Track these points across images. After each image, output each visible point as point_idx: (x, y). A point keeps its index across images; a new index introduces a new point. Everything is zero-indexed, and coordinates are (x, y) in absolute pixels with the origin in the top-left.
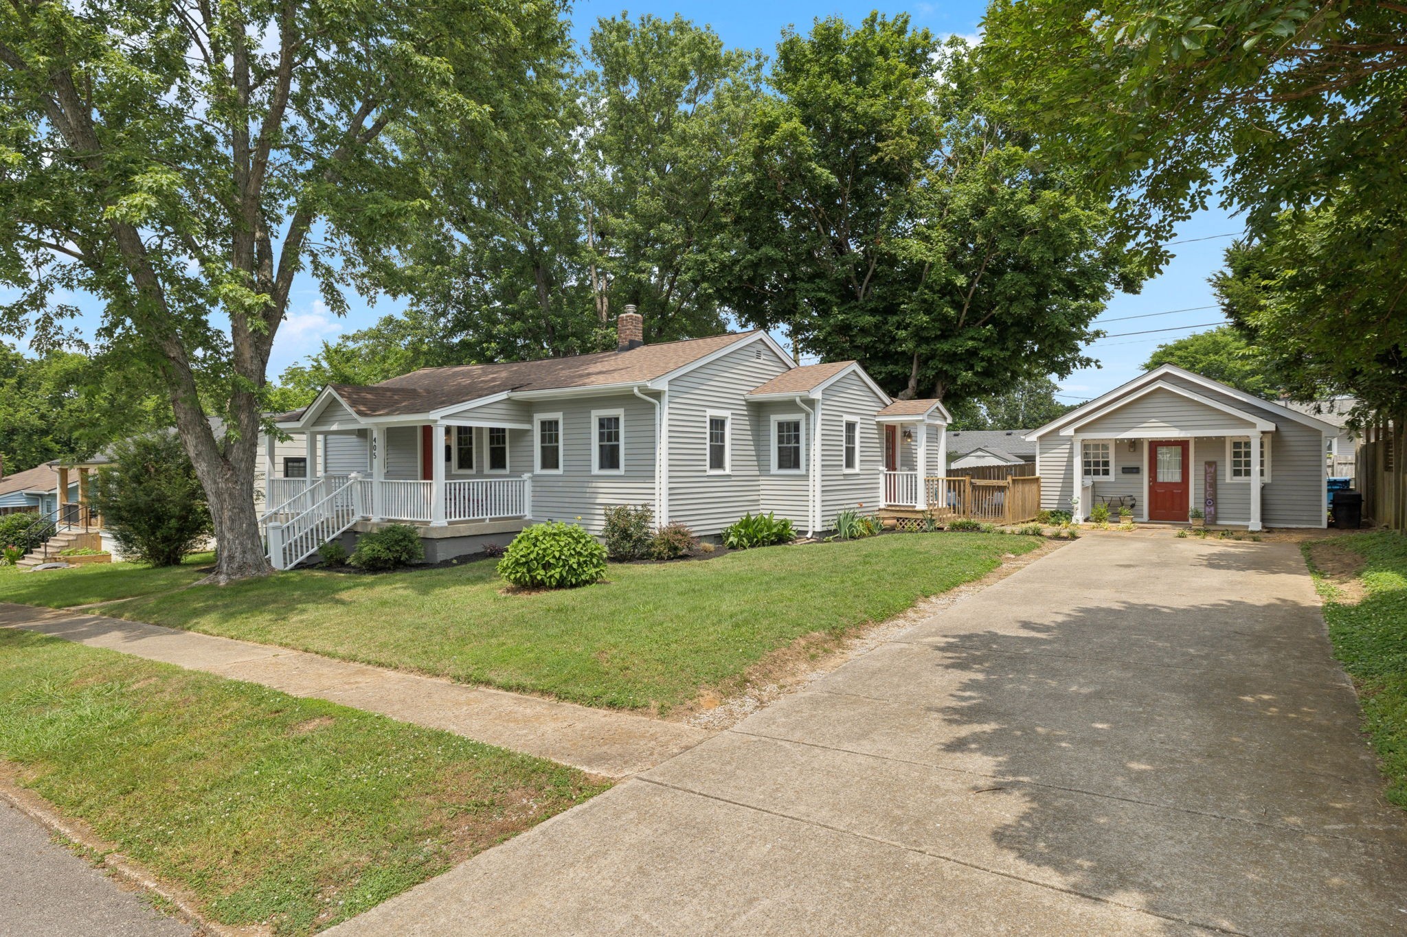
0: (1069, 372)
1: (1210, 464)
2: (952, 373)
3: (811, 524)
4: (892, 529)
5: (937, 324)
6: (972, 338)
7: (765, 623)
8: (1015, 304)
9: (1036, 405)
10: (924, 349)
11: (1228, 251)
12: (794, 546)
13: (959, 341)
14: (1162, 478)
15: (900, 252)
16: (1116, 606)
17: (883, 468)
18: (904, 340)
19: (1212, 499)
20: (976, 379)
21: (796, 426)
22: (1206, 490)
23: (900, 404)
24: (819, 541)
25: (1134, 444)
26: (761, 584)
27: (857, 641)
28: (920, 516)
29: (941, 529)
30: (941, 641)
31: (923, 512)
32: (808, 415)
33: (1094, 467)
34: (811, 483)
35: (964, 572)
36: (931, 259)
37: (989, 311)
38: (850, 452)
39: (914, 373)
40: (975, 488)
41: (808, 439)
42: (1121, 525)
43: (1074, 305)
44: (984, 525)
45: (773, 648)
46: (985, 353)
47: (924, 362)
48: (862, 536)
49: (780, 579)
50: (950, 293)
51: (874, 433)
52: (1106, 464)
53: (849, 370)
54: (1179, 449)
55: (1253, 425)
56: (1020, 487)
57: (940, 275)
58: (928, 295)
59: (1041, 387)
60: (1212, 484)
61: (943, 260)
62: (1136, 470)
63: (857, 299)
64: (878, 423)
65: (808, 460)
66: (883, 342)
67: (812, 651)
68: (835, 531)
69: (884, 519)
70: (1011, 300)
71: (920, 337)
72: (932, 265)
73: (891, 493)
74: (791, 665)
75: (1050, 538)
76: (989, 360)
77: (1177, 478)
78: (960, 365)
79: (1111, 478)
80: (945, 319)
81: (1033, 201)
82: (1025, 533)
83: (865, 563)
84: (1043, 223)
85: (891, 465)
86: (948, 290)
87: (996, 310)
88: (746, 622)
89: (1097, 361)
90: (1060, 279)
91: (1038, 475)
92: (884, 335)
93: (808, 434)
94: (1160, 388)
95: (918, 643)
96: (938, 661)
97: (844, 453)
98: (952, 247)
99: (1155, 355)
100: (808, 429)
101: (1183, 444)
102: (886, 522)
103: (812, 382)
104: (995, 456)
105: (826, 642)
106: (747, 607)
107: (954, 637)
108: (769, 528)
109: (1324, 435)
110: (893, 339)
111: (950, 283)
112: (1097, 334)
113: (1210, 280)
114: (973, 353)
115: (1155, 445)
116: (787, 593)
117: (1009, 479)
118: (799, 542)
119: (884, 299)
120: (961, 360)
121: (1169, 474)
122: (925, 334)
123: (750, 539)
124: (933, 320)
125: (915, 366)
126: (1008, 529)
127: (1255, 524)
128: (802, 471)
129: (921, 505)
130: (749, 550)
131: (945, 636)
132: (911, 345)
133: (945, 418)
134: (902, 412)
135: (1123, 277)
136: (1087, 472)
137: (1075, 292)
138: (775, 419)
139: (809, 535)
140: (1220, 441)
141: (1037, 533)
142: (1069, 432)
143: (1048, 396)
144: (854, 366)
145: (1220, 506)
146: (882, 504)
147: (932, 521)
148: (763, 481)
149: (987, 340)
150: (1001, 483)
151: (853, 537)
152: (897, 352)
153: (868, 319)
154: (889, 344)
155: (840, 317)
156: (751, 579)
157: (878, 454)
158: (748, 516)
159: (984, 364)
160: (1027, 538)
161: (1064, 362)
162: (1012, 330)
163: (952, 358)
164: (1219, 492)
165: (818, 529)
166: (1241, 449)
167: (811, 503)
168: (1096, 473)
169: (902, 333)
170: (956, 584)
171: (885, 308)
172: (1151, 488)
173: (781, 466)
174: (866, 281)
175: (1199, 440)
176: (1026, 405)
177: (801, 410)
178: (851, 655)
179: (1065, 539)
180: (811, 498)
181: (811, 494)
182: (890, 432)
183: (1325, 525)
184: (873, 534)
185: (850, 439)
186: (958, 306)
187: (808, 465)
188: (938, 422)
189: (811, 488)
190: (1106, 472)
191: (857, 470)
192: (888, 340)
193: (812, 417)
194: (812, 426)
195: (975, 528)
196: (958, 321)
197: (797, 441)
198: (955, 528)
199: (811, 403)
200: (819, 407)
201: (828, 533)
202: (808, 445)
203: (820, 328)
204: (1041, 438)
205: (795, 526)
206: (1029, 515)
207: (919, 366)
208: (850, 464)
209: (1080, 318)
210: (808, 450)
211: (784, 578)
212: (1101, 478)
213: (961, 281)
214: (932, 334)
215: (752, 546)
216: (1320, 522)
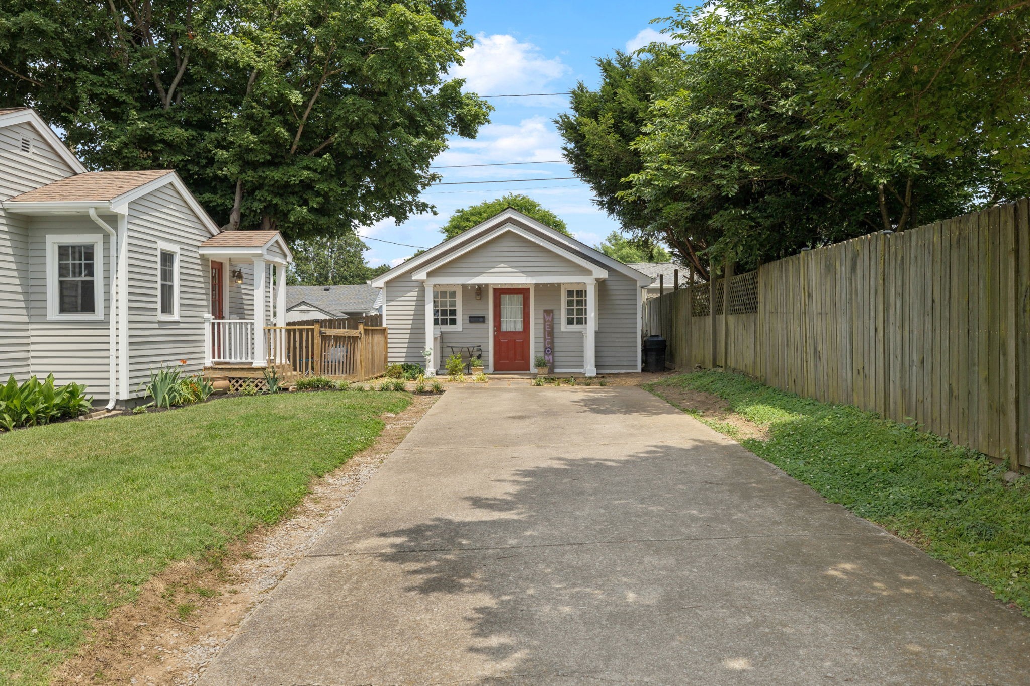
0: (406, 218)
1: (548, 312)
2: (283, 207)
3: (112, 390)
4: (223, 393)
5: (266, 147)
6: (308, 168)
7: (78, 558)
8: (356, 133)
9: (346, 263)
10: (250, 176)
11: (574, 93)
12: (89, 421)
13: (291, 170)
14: (507, 327)
15: (221, 50)
16: (556, 465)
17: (208, 315)
18: (225, 163)
19: (550, 348)
20: (310, 216)
21: (88, 252)
22: (545, 339)
23: (231, 235)
24: (125, 413)
25: (480, 291)
26: (50, 484)
27: (248, 565)
28: (259, 375)
29: (286, 389)
30: (386, 544)
31: (263, 369)
32: (107, 237)
33: (445, 317)
34: (112, 332)
35: (352, 439)
36: (260, 65)
37: (327, 137)
38: (167, 291)
39: (236, 204)
40: (324, 337)
41: (107, 271)
42: (474, 377)
43: (416, 141)
44: (338, 382)
45: (105, 611)
46: (322, 187)
47: (250, 192)
48: (187, 402)
49: (83, 473)
50: (281, 112)
51: (197, 270)
52: (453, 312)
53: (165, 181)
54: (521, 296)
55: (589, 273)
56: (370, 337)
57: (272, 84)
58: (257, 110)
59: (350, 245)
60: (550, 332)
61: (274, 70)
62: (481, 319)
63: (162, 106)
64: (202, 256)
65: (107, 300)
66: (198, 164)
67: (180, 599)
68: (149, 398)
69: (213, 379)
70: (353, 127)
71: (245, 160)
72: (260, 74)
73: (217, 348)
74: (146, 638)
75: (414, 393)
76: (326, 196)
77: (519, 327)
78: (293, 199)
79: (459, 327)
80: (276, 142)
81: (380, 14)
82: (385, 389)
83: (213, 437)
84: (390, 42)
85: (218, 312)
86: (280, 107)
87: (335, 138)
88: (37, 562)
89: (433, 207)
90: (401, 111)
91: (384, 325)
92: (198, 155)
93: (107, 264)
94: (509, 232)
95: (352, 553)
96: (402, 583)
97: (159, 292)
98: (285, 56)
99: (453, 219)
100: (107, 257)
101: (523, 292)
102: (216, 383)
103: (114, 191)
104: (321, 310)
105: (199, 575)
106: (32, 530)
107: (398, 533)
108: (48, 397)
109: (639, 284)
110: (211, 161)
111: (282, 97)
112: (433, 177)
113: (557, 122)
114: (307, 186)
115: (500, 292)
116: (103, 494)
117: (361, 328)
118: (96, 416)
119: (199, 110)
120: (293, 193)
121: (512, 323)
122: (251, 157)
123: (15, 416)
124: (261, 142)
125: (237, 197)
126: (367, 386)
127: (590, 370)
128: (99, 314)
129: (259, 362)
130: (15, 433)
131: (383, 535)
132: (234, 169)
133: (285, 256)
134: (233, 243)
135: (460, 118)
136: (436, 322)
137: (416, 128)
138: (53, 242)
139: (110, 406)
140: (556, 288)
141: (399, 388)
142: (421, 276)
143: (357, 255)
144: (171, 177)
145: (556, 354)
146: (208, 362)
147: (275, 380)
148: (35, 331)
149: (324, 171)
150: (353, 333)
151: (174, 405)
152: (216, 177)
153: (178, 133)
154: (205, 167)
155: (141, 125)
156: (28, 478)
157: (204, 298)
158: (12, 382)
159: (320, 199)
160: (388, 393)
161: (401, 206)
162: (351, 162)
163: (283, 189)
164: (556, 340)
165: (124, 395)
166: (577, 296)
167: (112, 361)
168: (444, 322)
169: (222, 154)
170: (349, 455)
171: (199, 121)
172: (495, 337)
173: (63, 310)
174: (173, 86)
175: (537, 286)
176: (336, 263)
177: (96, 229)
178: (251, 592)
179: (431, 393)
180: (112, 352)
181: (112, 347)
182: (217, 268)
183: (639, 370)
184: (199, 400)
185: (167, 275)
186: (292, 129)
187: (107, 308)
188: (278, 260)
189: (112, 339)
190: (453, 322)
191: (176, 316)
192: (204, 162)
193: (113, 240)
194: (113, 252)
195: (328, 387)
196: (291, 146)
197: (91, 273)
198: (302, 387)
199: (112, 219)
200: (124, 227)
201: (139, 401)
202: (107, 278)
203: (111, 136)
204: (387, 284)
205: (90, 392)
206: (378, 371)
207: (242, 197)
208: (167, 307)
209: (423, 157)
210: (107, 286)
211: (91, 471)
212: (448, 328)
213: (296, 97)
214: (261, 158)
215: (20, 425)
216: (635, 366)
